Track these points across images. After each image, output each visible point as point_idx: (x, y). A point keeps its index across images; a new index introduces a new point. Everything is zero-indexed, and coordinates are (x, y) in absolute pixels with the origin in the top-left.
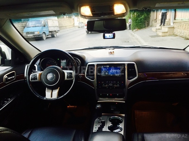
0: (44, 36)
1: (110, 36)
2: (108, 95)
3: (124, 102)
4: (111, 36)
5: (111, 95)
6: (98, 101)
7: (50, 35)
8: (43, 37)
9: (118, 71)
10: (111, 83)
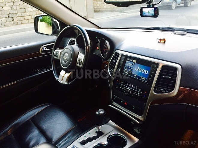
0: (174, 4)
1: (149, 12)
2: (122, 102)
3: (139, 122)
4: (151, 12)
5: (126, 104)
6: (109, 105)
7: (183, 4)
8: (173, 6)
9: (146, 72)
10: (131, 87)
